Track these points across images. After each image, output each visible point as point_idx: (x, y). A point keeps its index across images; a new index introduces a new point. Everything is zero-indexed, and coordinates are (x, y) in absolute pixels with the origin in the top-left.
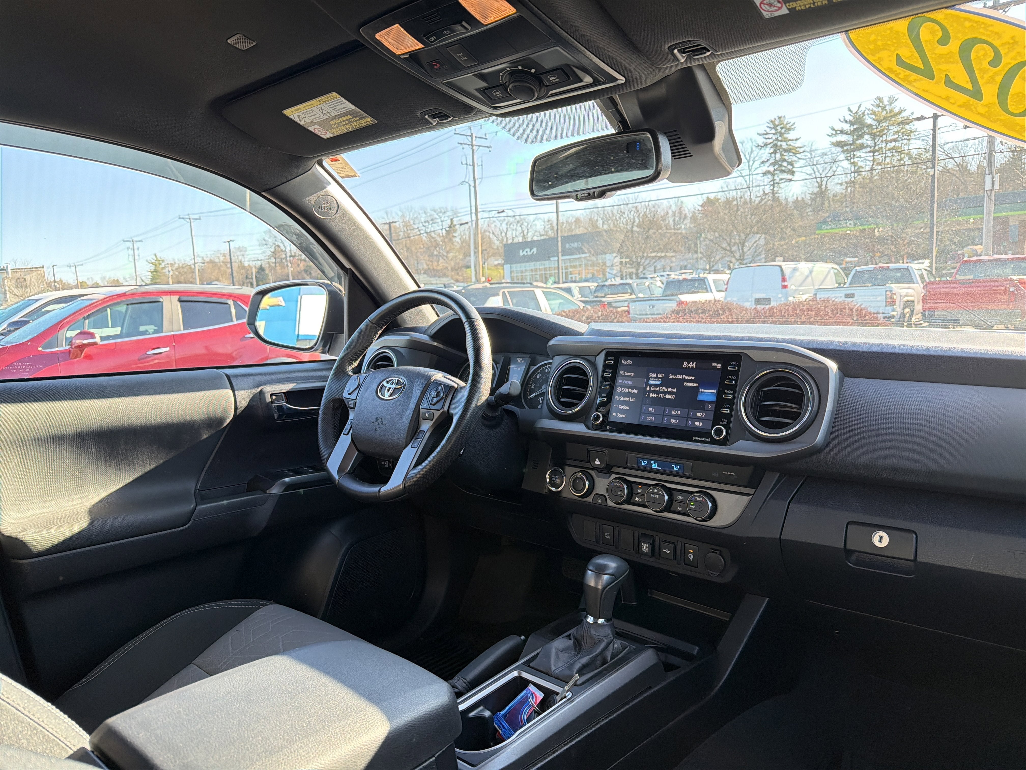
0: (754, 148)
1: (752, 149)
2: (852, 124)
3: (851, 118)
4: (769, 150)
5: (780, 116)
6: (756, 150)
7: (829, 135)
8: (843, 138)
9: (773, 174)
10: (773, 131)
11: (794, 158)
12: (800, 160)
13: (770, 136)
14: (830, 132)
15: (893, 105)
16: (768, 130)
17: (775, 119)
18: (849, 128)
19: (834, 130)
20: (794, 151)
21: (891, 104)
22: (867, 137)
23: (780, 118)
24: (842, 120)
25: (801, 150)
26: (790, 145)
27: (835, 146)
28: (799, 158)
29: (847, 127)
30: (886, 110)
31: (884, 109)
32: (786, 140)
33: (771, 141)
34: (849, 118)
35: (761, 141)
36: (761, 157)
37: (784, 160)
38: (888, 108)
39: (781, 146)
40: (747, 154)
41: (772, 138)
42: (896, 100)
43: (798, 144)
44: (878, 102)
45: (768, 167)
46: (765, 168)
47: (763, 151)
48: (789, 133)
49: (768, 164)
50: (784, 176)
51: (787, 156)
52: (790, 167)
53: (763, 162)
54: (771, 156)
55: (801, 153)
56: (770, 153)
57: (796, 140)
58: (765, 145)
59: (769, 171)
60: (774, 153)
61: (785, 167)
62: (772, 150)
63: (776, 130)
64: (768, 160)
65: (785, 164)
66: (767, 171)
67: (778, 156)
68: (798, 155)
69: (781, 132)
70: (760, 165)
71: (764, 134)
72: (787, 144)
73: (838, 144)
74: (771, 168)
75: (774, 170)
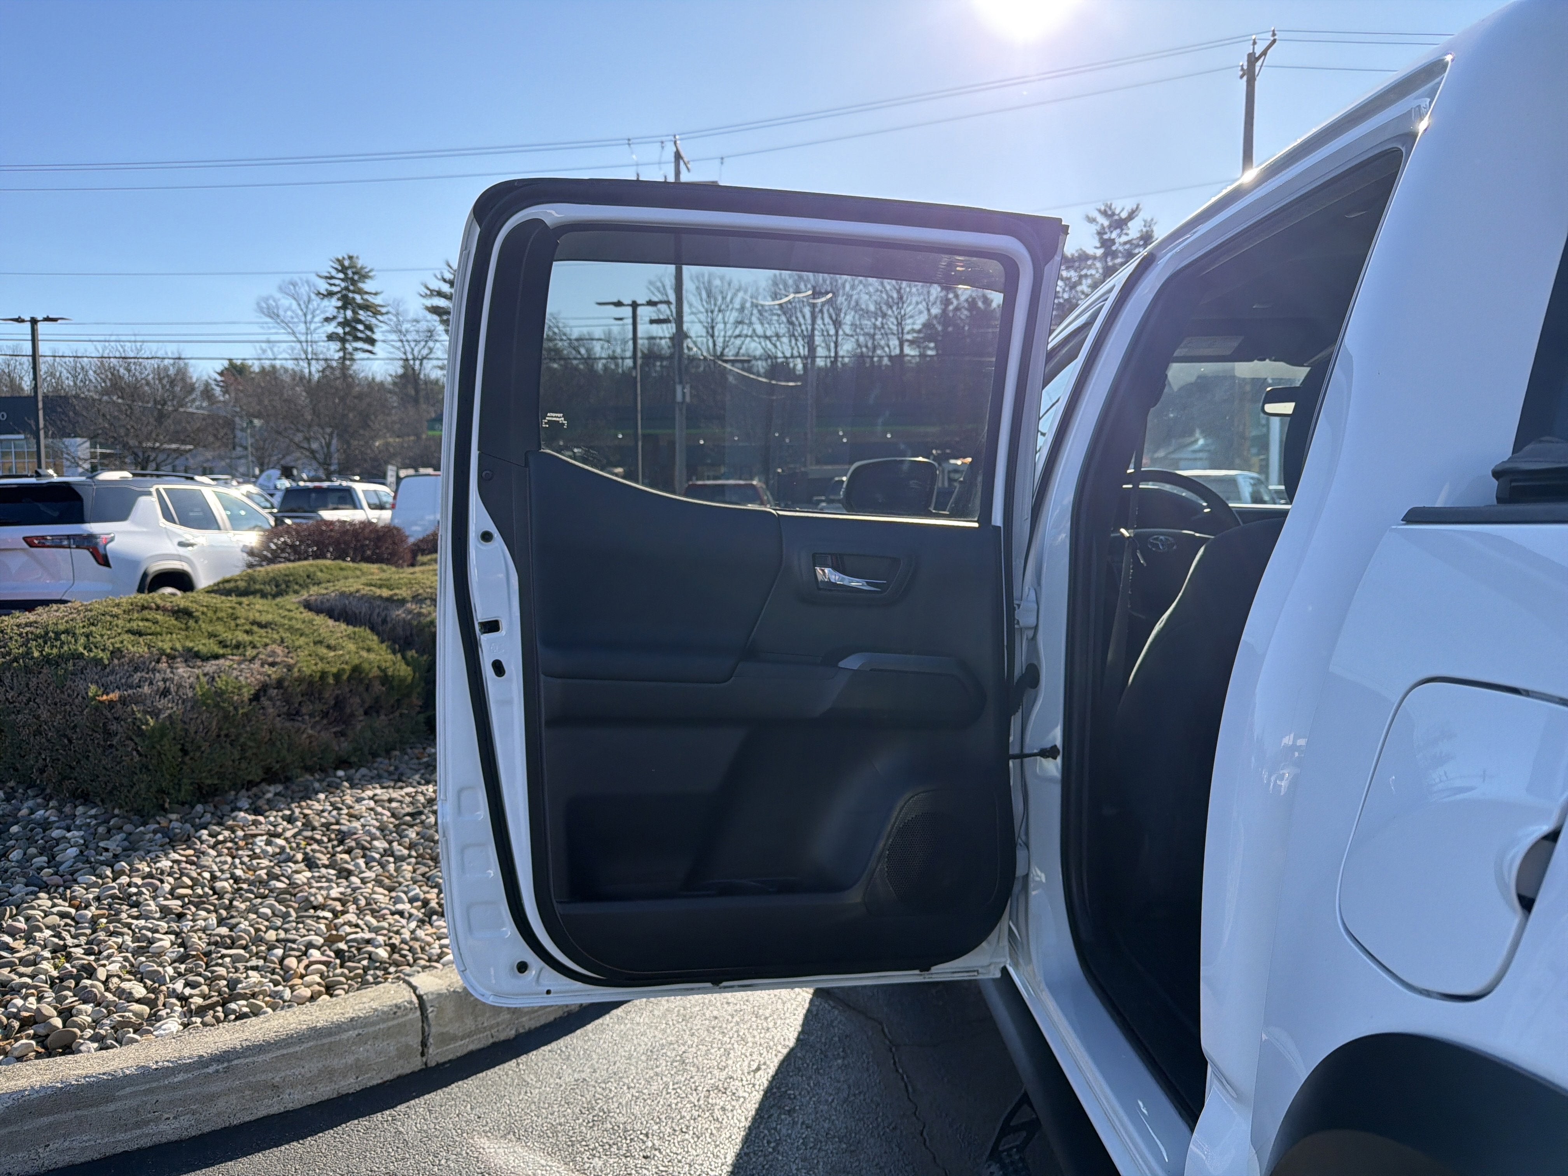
0: (313, 296)
1: (309, 297)
4: (335, 302)
5: (351, 254)
6: (316, 301)
7: (421, 295)
8: (442, 303)
9: (343, 340)
10: (341, 276)
11: (374, 321)
12: (381, 325)
13: (337, 282)
14: (424, 291)
16: (334, 273)
17: (344, 258)
18: (448, 290)
19: (428, 288)
23: (350, 258)
24: (439, 277)
25: (384, 310)
26: (367, 300)
27: (430, 311)
28: (381, 322)
29: (446, 288)
32: (360, 292)
33: (338, 289)
34: (448, 276)
35: (323, 286)
36: (326, 312)
37: (360, 322)
39: (354, 299)
40: (302, 303)
41: (339, 285)
43: (377, 300)
45: (336, 327)
46: (331, 328)
47: (326, 302)
48: (364, 282)
49: (334, 324)
50: (359, 345)
51: (362, 315)
52: (369, 333)
53: (327, 320)
54: (338, 312)
55: (382, 314)
56: (338, 308)
57: (376, 294)
58: (330, 294)
59: (337, 334)
60: (344, 307)
61: (361, 331)
62: (340, 304)
63: (346, 274)
64: (334, 318)
65: (360, 327)
66: (333, 333)
67: (349, 313)
68: (379, 317)
69: (352, 279)
70: (322, 323)
71: (327, 278)
72: (362, 299)
73: (435, 310)
74: (340, 331)
75: (345, 333)
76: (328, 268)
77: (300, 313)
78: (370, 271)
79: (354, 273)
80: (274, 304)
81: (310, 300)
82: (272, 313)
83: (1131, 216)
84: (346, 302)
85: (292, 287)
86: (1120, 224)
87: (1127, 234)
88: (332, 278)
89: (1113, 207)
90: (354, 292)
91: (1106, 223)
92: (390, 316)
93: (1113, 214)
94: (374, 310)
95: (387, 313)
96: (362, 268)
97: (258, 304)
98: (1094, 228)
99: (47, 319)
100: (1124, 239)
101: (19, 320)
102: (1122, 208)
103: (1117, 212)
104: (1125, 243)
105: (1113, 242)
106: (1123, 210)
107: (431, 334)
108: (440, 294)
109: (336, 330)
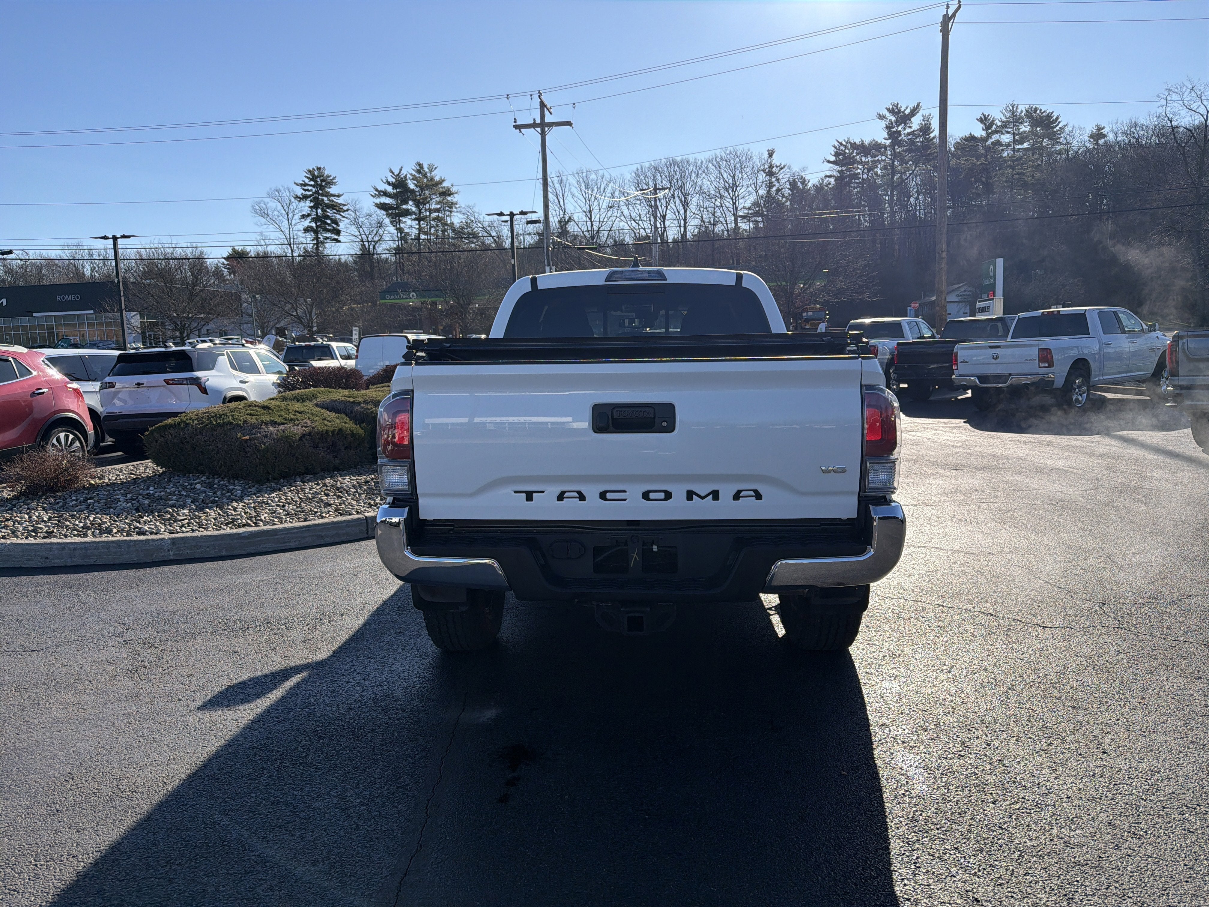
0: (293, 199)
1: (290, 200)
2: (394, 186)
3: (394, 180)
4: (309, 203)
5: (319, 166)
6: (295, 202)
7: (372, 195)
8: (387, 200)
9: (316, 232)
10: (312, 183)
11: (338, 216)
12: (344, 219)
13: (310, 188)
14: (374, 192)
15: (433, 173)
16: (307, 181)
17: (314, 169)
18: (392, 191)
19: (377, 190)
20: (337, 208)
21: (431, 171)
22: (411, 203)
23: (319, 169)
24: (385, 181)
25: (345, 208)
26: (333, 201)
27: (379, 208)
28: (344, 217)
29: (390, 189)
30: (427, 177)
31: (425, 175)
32: (328, 195)
33: (311, 193)
34: (392, 180)
35: (299, 191)
36: (302, 211)
37: (328, 217)
38: (428, 174)
39: (323, 200)
40: (285, 205)
41: (311, 190)
42: (436, 168)
43: (340, 201)
44: (418, 168)
45: (310, 222)
46: (307, 223)
47: (302, 204)
48: (330, 188)
49: (309, 219)
50: (328, 235)
51: (330, 213)
52: (334, 226)
53: (303, 217)
54: (312, 210)
55: (345, 211)
56: (311, 207)
57: (339, 196)
58: (305, 197)
59: (311, 227)
60: (315, 207)
61: (329, 225)
62: (312, 204)
63: (316, 182)
64: (309, 215)
65: (329, 221)
66: (308, 226)
67: (319, 211)
68: (342, 214)
69: (321, 185)
70: (300, 219)
71: (302, 185)
72: (329, 200)
73: (382, 206)
74: (314, 225)
75: (317, 226)
76: (302, 178)
77: (284, 212)
78: (333, 179)
79: (321, 181)
80: (264, 206)
81: (290, 202)
82: (263, 213)
83: (914, 111)
84: (317, 204)
85: (277, 193)
86: (904, 118)
87: (910, 127)
88: (306, 185)
89: (899, 106)
90: (322, 195)
91: (893, 119)
92: (350, 212)
93: (899, 111)
94: (338, 208)
95: (347, 210)
96: (328, 176)
97: (253, 206)
98: (883, 124)
99: (124, 237)
100: (908, 130)
101: (105, 238)
102: (906, 106)
103: (902, 109)
104: (909, 134)
105: (899, 133)
106: (907, 108)
107: (380, 225)
108: (386, 194)
109: (311, 224)
